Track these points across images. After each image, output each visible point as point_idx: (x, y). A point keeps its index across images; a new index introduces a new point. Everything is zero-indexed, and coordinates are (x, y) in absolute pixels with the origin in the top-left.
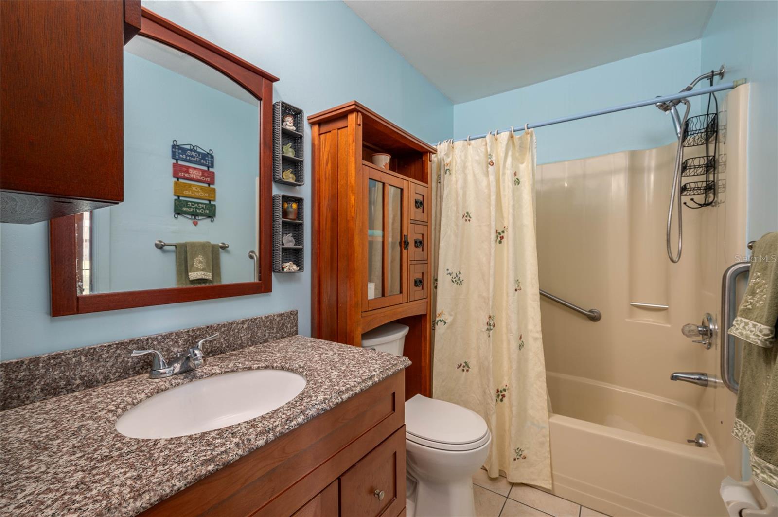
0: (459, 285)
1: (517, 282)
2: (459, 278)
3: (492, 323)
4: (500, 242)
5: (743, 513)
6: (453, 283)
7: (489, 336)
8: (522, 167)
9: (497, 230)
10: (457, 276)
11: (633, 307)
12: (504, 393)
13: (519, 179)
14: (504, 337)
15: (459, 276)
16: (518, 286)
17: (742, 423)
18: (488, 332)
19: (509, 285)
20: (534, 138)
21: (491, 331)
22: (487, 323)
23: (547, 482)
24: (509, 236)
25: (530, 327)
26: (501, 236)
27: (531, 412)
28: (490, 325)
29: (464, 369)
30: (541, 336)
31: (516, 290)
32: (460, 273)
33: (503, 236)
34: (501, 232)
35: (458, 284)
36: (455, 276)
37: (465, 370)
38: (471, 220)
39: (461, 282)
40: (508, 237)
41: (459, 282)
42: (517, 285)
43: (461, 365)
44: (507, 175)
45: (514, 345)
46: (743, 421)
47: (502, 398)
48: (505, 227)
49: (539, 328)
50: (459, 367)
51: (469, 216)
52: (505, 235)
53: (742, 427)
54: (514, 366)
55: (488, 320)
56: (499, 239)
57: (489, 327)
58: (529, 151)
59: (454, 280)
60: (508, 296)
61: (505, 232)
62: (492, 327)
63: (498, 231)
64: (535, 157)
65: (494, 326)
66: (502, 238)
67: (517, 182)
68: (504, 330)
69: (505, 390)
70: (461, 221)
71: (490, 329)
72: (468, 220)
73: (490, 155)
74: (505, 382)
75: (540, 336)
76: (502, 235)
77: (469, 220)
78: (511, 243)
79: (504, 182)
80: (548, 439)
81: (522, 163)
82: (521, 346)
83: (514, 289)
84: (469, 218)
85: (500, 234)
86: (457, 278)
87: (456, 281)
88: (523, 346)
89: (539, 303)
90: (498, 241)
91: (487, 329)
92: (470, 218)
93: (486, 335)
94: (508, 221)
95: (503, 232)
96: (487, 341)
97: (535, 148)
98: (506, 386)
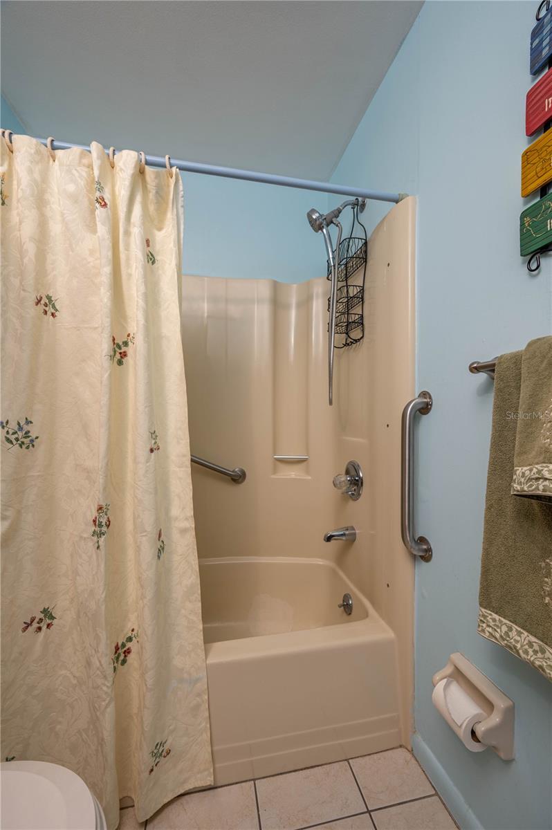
0: (28, 448)
1: (153, 435)
2: (27, 432)
3: (104, 521)
4: (120, 363)
5: (479, 734)
6: (11, 446)
7: (98, 547)
8: (159, 236)
9: (114, 340)
10: (20, 428)
11: (278, 463)
12: (129, 645)
13: (155, 256)
14: (130, 539)
15: (26, 428)
16: (155, 443)
17: (497, 617)
18: (95, 538)
19: (136, 442)
20: (181, 188)
21: (103, 538)
22: (94, 521)
23: (206, 773)
24: (137, 351)
25: (175, 511)
26: (122, 351)
27: (178, 661)
28: (100, 525)
29: (41, 625)
30: (193, 526)
31: (152, 451)
32: (28, 422)
33: (125, 352)
34: (121, 344)
35: (24, 447)
36: (16, 428)
37: (44, 628)
38: (57, 314)
39: (32, 441)
40: (135, 351)
41: (27, 441)
42: (153, 442)
43: (33, 620)
44: (133, 235)
45: (148, 551)
46: (496, 613)
47: (125, 656)
48: (129, 335)
49: (190, 512)
50: (28, 625)
51: (54, 306)
52: (130, 350)
53: (498, 623)
54: (149, 594)
55: (95, 514)
56: (118, 356)
57: (98, 529)
58: (173, 209)
59: (13, 438)
60: (135, 461)
61: (130, 343)
62: (104, 529)
63: (116, 342)
64: (182, 222)
65: (108, 526)
66: (124, 355)
67: (151, 259)
68: (129, 526)
69: (130, 639)
70: (33, 311)
71: (102, 534)
72: (49, 313)
73: (99, 183)
74: (132, 622)
75: (191, 524)
76: (124, 349)
77: (53, 315)
78: (141, 363)
79: (127, 248)
80: (206, 697)
81: (160, 229)
82: (161, 550)
83: (148, 449)
84: (53, 311)
85: (120, 348)
86: (20, 434)
87: (17, 439)
88: (163, 549)
89: (189, 470)
90: (116, 360)
91: (94, 532)
92: (57, 310)
93: (90, 545)
94: (135, 324)
95: (126, 344)
96: (94, 556)
97: (182, 206)
98: (133, 630)
